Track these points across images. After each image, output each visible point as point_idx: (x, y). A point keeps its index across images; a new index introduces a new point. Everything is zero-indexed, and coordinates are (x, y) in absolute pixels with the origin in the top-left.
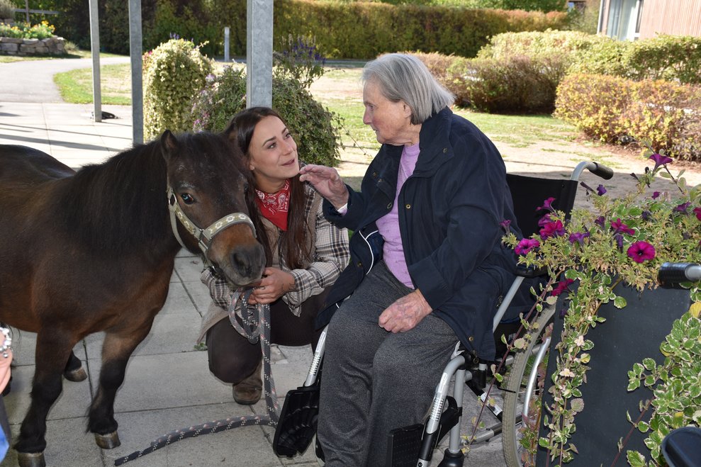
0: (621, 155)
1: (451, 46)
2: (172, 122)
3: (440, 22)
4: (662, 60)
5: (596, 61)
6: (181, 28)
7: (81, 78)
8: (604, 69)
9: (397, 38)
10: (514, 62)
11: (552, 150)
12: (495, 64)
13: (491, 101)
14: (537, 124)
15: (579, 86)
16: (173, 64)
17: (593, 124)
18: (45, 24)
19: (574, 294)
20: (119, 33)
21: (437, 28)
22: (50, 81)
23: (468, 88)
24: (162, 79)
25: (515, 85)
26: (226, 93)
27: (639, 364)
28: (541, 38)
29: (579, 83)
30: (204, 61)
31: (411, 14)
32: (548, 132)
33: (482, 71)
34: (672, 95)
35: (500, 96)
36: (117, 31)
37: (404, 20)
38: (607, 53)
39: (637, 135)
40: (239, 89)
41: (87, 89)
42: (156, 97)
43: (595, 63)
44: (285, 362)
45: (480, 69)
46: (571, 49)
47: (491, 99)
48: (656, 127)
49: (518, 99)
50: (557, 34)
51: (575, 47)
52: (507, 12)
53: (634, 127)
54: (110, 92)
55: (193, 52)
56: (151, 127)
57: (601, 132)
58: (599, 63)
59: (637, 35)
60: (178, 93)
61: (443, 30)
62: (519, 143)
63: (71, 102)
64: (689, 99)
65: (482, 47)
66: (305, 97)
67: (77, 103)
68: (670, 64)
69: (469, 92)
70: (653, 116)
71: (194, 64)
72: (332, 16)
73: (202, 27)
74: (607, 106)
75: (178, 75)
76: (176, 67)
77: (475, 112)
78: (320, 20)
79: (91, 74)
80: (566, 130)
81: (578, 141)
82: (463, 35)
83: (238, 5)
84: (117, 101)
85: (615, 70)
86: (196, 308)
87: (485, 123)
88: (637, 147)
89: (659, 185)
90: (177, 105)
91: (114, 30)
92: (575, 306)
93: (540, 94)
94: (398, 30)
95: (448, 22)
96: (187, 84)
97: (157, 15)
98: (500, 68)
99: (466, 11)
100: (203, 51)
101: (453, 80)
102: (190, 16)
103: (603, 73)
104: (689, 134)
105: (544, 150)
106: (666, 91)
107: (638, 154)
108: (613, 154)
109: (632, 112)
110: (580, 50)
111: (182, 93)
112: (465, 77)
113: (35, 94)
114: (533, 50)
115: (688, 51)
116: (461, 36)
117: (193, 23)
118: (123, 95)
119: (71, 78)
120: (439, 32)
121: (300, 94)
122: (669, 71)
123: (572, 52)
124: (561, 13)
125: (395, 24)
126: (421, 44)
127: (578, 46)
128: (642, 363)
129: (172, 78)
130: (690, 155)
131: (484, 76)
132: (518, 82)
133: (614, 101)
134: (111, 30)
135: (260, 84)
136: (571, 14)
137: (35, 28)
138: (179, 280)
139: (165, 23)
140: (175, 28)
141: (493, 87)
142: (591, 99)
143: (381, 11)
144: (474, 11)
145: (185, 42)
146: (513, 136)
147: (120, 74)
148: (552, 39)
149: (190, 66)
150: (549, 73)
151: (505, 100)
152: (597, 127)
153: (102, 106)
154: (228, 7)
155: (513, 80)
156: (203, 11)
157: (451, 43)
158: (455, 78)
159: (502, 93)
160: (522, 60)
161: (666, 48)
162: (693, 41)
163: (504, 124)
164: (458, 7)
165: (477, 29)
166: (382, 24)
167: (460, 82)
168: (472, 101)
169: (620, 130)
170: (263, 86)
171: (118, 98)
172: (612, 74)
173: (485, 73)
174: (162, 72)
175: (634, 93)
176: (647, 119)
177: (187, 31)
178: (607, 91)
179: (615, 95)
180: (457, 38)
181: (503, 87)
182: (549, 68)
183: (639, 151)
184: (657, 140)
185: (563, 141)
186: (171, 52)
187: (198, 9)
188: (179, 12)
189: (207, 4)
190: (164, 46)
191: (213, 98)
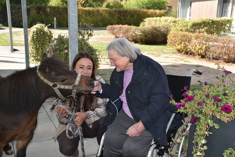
0: (190, 58)
1: (130, 22)
2: (39, 52)
3: (126, 14)
4: (201, 26)
5: (180, 27)
6: (39, 18)
7: (5, 37)
8: (182, 30)
9: (112, 20)
10: (152, 27)
11: (168, 57)
12: (146, 28)
13: (146, 41)
14: (161, 48)
15: (175, 36)
16: (38, 32)
17: (180, 48)
19: (198, 122)
20: (18, 20)
21: (125, 16)
23: (138, 37)
24: (35, 38)
25: (153, 35)
26: (59, 44)
27: (227, 151)
28: (160, 19)
29: (175, 35)
30: (50, 31)
31: (116, 12)
32: (165, 51)
33: (142, 31)
34: (205, 38)
35: (148, 39)
36: (17, 20)
37: (114, 14)
38: (183, 24)
39: (195, 51)
40: (64, 42)
41: (7, 41)
42: (33, 44)
43: (179, 28)
45: (141, 30)
46: (170, 23)
47: (146, 40)
48: (201, 49)
49: (154, 40)
50: (166, 18)
51: (172, 22)
52: (148, 10)
53: (194, 49)
54: (16, 41)
55: (45, 28)
56: (31, 54)
57: (183, 51)
58: (181, 28)
59: (190, 17)
60: (40, 42)
61: (127, 17)
62: (156, 55)
63: (2, 46)
64: (211, 39)
65: (141, 23)
66: (87, 44)
67: (4, 46)
68: (203, 27)
69: (138, 38)
70: (200, 45)
71: (46, 32)
72: (90, 13)
73: (46, 18)
74: (184, 42)
75: (40, 36)
76: (39, 33)
77: (140, 44)
78: (86, 14)
79: (9, 35)
80: (171, 50)
81: (175, 54)
82: (134, 18)
83: (58, 10)
84: (18, 45)
85: (186, 30)
86: (52, 122)
87: (144, 48)
88: (195, 55)
89: (204, 68)
90: (40, 46)
91: (16, 19)
92: (199, 127)
93: (161, 38)
94: (112, 17)
95: (128, 14)
96: (44, 39)
97: (31, 14)
98: (148, 30)
99: (134, 10)
101: (133, 34)
102: (42, 14)
103: (182, 31)
104: (212, 51)
105: (165, 57)
106: (203, 37)
107: (195, 57)
108: (187, 58)
109: (193, 44)
110: (173, 23)
111: (42, 42)
112: (137, 33)
114: (158, 23)
115: (209, 23)
116: (133, 18)
117: (43, 16)
118: (21, 42)
119: (1, 37)
120: (126, 17)
121: (85, 43)
122: (203, 30)
123: (171, 24)
124: (165, 10)
125: (111, 15)
126: (120, 21)
127: (173, 22)
128: (228, 150)
129: (38, 37)
130: (212, 58)
131: (143, 33)
132: (154, 34)
133: (187, 40)
134: (15, 19)
135: (74, 43)
136: (168, 11)
138: (45, 111)
139: (34, 16)
140: (37, 18)
141: (146, 36)
142: (179, 40)
143: (106, 11)
144: (137, 10)
145: (42, 25)
146: (154, 52)
147: (19, 34)
148: (164, 20)
149: (44, 33)
150: (164, 31)
151: (150, 40)
152: (182, 49)
153: (14, 47)
154: (55, 11)
155: (152, 34)
156: (46, 12)
157: (130, 21)
158: (133, 33)
159: (149, 38)
160: (155, 27)
161: (202, 22)
162: (210, 20)
163: (150, 48)
164: (131, 9)
165: (138, 16)
166: (107, 15)
167: (135, 35)
168: (139, 41)
169: (189, 50)
171: (19, 43)
172: (185, 31)
173: (143, 31)
174: (35, 35)
175: (193, 38)
176: (198, 46)
177: (41, 19)
178: (184, 37)
179: (187, 38)
180: (132, 19)
181: (149, 36)
182: (164, 29)
183: (195, 56)
184: (201, 53)
185: (170, 54)
186: (37, 28)
187: (45, 11)
188: (38, 13)
189: (48, 10)
190: (35, 26)
191: (54, 46)
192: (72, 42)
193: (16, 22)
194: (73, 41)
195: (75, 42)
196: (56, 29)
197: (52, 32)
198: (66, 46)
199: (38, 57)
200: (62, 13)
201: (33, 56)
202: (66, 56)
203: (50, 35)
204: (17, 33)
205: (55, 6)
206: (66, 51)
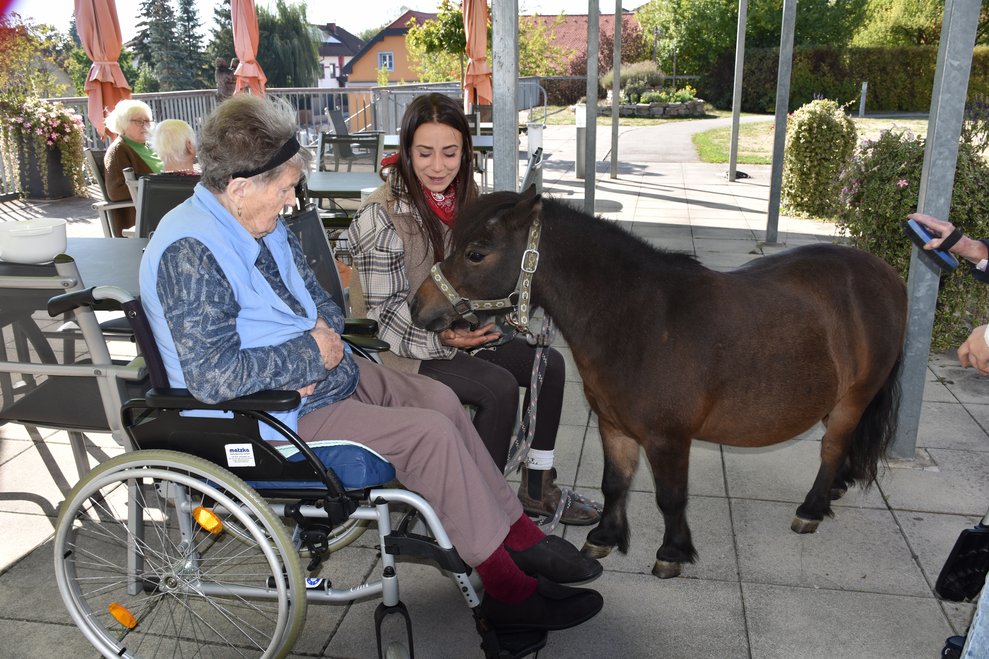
2: (808, 184)
7: (717, 138)
16: (815, 125)
18: (688, 88)
22: (689, 141)
24: (802, 141)
26: (882, 160)
30: (849, 122)
40: (897, 155)
41: (724, 148)
42: (793, 159)
44: (935, 469)
54: (745, 151)
55: (836, 113)
56: (786, 189)
60: (817, 154)
63: (707, 162)
66: (977, 163)
71: (837, 125)
75: (819, 136)
76: (817, 128)
83: (879, 58)
84: (751, 160)
90: (815, 167)
96: (828, 145)
100: (848, 111)
102: (826, 72)
111: (821, 155)
113: (675, 154)
117: (829, 79)
118: (756, 154)
119: (708, 138)
121: (972, 160)
129: (812, 139)
135: (942, 157)
137: (680, 93)
145: (829, 102)
149: (833, 127)
153: (738, 165)
154: (868, 60)
156: (840, 67)
170: (946, 159)
171: (753, 157)
174: (802, 133)
186: (813, 113)
187: (835, 65)
188: (816, 69)
189: (847, 59)
190: (807, 107)
191: (866, 165)
192: (935, 152)
193: (749, 97)
194: (942, 150)
195: (947, 153)
196: (862, 117)
197: (856, 126)
198: (903, 166)
199: (802, 199)
200: (889, 68)
201: (788, 195)
202: (898, 197)
203: (849, 133)
204: (750, 128)
205: (871, 46)
206: (902, 183)
